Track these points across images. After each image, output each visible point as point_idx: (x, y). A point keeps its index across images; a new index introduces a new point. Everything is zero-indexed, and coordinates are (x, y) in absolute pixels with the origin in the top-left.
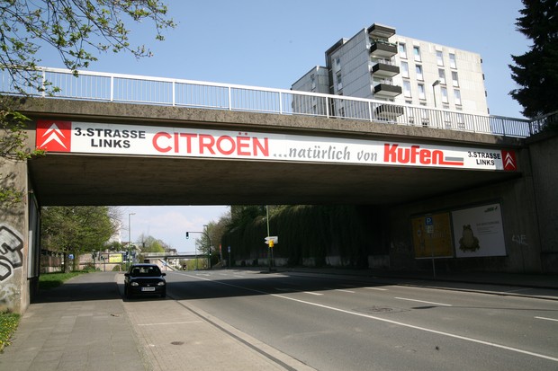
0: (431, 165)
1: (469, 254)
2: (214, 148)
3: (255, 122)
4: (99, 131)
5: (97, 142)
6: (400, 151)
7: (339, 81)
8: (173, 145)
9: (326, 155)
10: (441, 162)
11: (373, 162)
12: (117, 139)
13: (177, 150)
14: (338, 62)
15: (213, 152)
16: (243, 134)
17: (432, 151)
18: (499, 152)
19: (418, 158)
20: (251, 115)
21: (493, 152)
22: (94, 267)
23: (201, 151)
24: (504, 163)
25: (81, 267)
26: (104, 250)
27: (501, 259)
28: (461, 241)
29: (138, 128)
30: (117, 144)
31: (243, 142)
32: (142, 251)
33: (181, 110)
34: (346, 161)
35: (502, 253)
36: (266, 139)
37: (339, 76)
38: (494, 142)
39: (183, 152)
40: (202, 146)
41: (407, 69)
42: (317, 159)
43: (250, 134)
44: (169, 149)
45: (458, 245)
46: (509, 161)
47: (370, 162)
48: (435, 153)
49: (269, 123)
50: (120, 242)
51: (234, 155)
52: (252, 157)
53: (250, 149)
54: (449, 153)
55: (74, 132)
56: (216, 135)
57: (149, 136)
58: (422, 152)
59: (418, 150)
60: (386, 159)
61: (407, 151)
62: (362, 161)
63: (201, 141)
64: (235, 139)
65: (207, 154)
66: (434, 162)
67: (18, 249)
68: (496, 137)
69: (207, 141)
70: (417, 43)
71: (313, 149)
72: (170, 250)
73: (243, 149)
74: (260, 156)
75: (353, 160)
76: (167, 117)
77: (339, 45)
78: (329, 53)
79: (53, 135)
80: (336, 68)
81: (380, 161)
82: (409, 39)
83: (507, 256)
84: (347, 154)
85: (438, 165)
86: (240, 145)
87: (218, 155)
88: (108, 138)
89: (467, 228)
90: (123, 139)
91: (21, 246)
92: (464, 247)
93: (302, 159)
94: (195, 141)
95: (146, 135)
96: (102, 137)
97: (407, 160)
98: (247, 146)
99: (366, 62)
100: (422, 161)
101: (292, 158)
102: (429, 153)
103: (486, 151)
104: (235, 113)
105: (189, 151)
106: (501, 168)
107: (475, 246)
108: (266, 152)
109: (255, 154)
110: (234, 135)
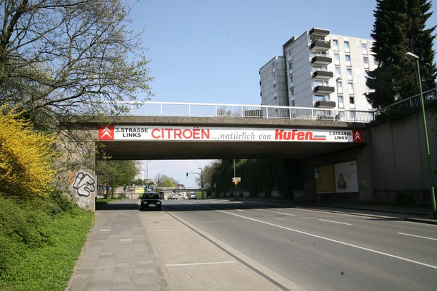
0: (304, 140)
1: (342, 191)
2: (182, 135)
3: (202, 122)
4: (127, 129)
5: (125, 135)
6: (285, 133)
7: (291, 68)
8: (161, 135)
9: (241, 137)
10: (311, 138)
11: (269, 140)
12: (135, 133)
13: (163, 137)
14: (290, 54)
15: (180, 137)
16: (196, 128)
17: (305, 132)
18: (351, 131)
19: (296, 137)
20: (200, 118)
21: (346, 131)
22: (125, 197)
23: (175, 137)
24: (354, 138)
25: (117, 196)
26: (131, 185)
27: (356, 194)
28: (338, 183)
29: (144, 127)
30: (135, 135)
31: (196, 132)
32: (159, 186)
33: (164, 118)
34: (252, 140)
35: (357, 191)
36: (208, 130)
37: (290, 64)
38: (346, 126)
39: (166, 138)
40: (175, 134)
41: (339, 59)
42: (236, 140)
43: (200, 128)
44: (159, 137)
45: (337, 186)
46: (358, 137)
47: (266, 140)
48: (307, 134)
49: (209, 122)
50: (143, 179)
51: (192, 139)
52: (201, 139)
53: (200, 136)
54: (316, 133)
55: (115, 130)
56: (183, 129)
57: (150, 131)
58: (299, 134)
59: (296, 132)
60: (276, 138)
61: (289, 133)
62: (262, 140)
63: (175, 132)
64: (192, 131)
65: (178, 138)
66: (307, 139)
67: (93, 184)
68: (347, 123)
69: (178, 132)
70: (347, 39)
71: (234, 134)
72: (180, 185)
73: (196, 136)
74: (205, 139)
75: (257, 139)
76: (158, 121)
77: (291, 41)
78: (285, 46)
79: (106, 132)
80: (289, 58)
81: (273, 139)
82: (341, 36)
83: (359, 192)
84: (253, 136)
85: (309, 140)
86: (195, 134)
87: (183, 139)
88: (131, 133)
89: (341, 175)
90: (137, 133)
91: (94, 183)
92: (340, 187)
93: (228, 140)
94: (172, 133)
95: (148, 130)
96: (128, 132)
97: (289, 138)
98: (198, 134)
99: (308, 56)
100: (298, 138)
101: (222, 139)
102: (303, 134)
103: (341, 131)
104: (192, 118)
105: (169, 137)
106: (352, 141)
107: (344, 186)
108: (208, 137)
109: (202, 138)
110: (191, 129)
